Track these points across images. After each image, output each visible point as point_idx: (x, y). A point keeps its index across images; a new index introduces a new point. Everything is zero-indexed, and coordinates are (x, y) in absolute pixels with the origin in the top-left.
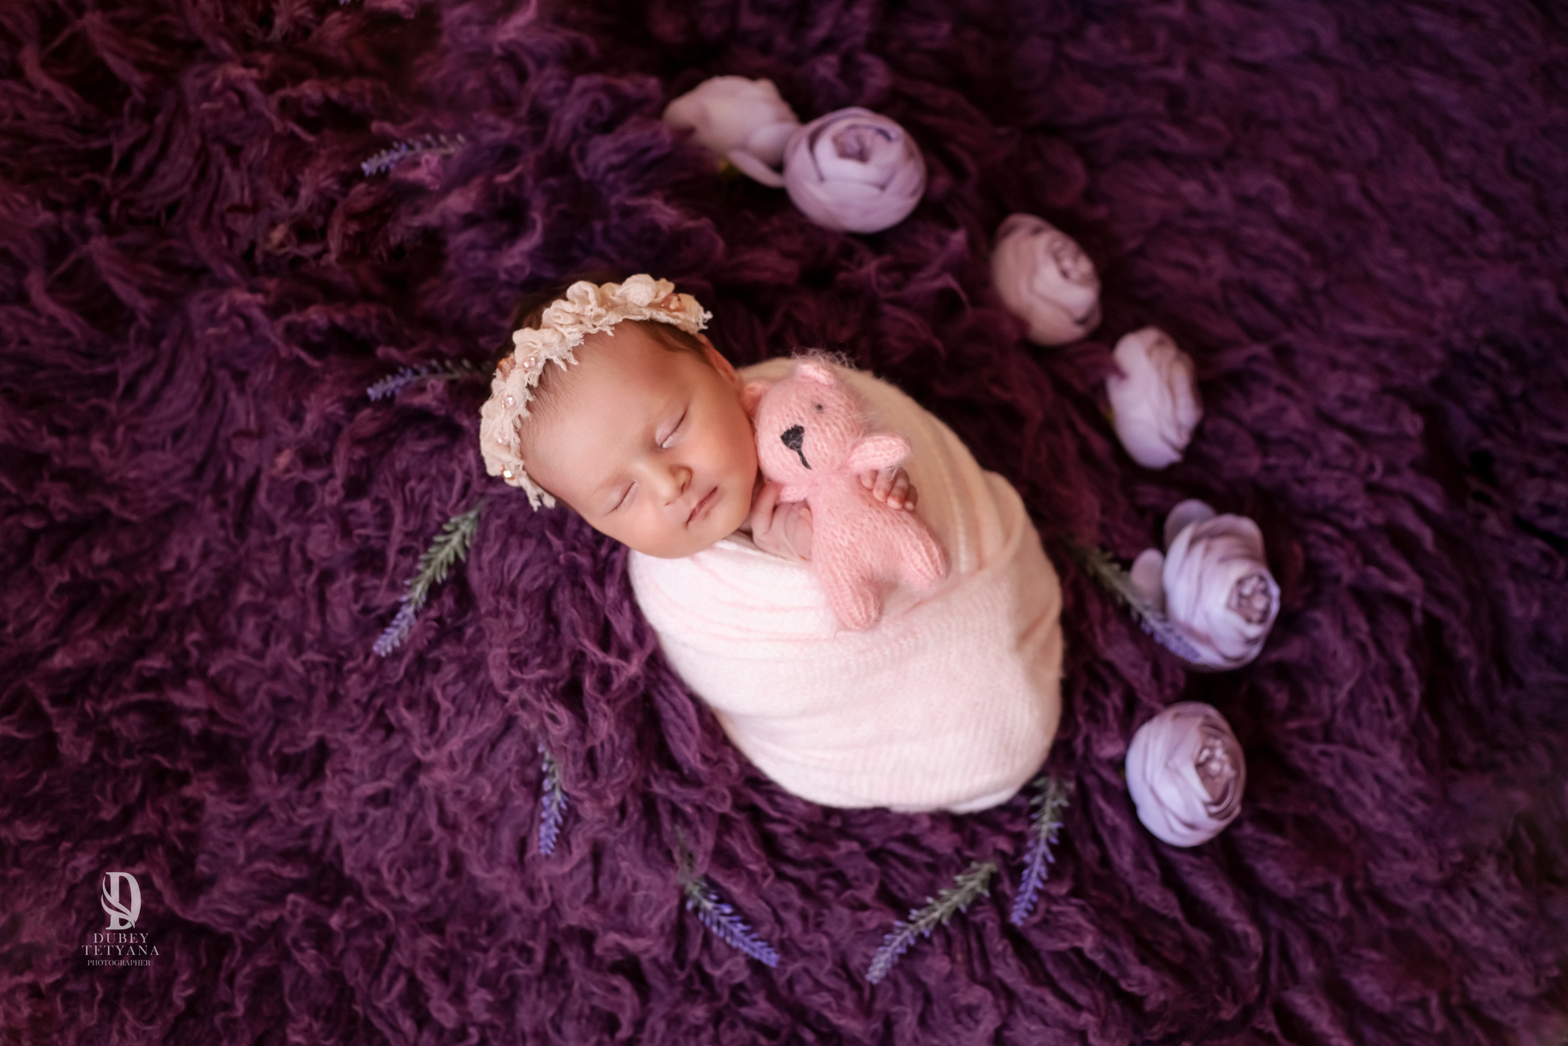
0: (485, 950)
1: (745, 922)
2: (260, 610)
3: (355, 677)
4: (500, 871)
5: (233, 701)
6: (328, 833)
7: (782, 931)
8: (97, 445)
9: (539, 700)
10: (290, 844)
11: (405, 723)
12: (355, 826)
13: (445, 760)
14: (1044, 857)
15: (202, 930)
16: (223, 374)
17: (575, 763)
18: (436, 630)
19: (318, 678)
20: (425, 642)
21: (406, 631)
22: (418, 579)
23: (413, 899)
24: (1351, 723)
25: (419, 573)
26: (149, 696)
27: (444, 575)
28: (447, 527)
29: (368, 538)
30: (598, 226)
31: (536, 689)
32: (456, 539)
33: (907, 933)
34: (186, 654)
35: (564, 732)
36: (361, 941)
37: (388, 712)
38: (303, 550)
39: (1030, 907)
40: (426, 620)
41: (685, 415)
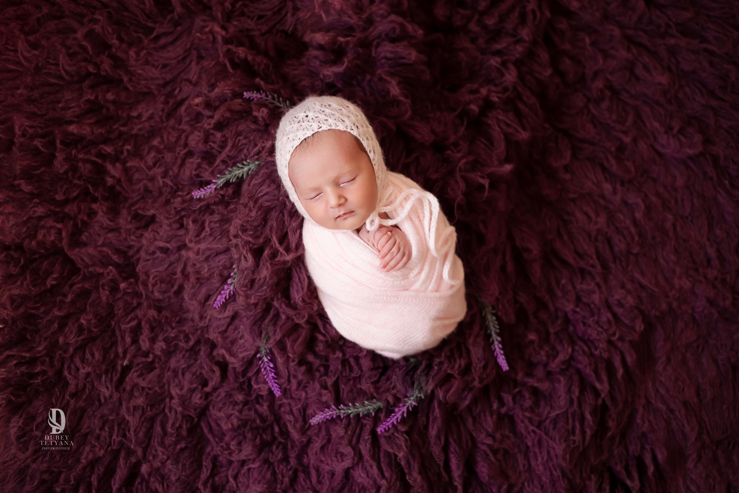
0: (173, 328)
1: (275, 374)
2: (159, 151)
3: (179, 199)
4: (194, 302)
5: (130, 180)
6: (138, 251)
7: (288, 385)
8: (132, 53)
9: (243, 248)
10: (121, 247)
11: (189, 227)
12: (150, 254)
13: (195, 250)
14: (403, 413)
15: (71, 261)
16: (194, 53)
17: (245, 279)
18: (220, 199)
19: (166, 190)
20: (213, 201)
21: (208, 194)
22: (223, 176)
23: (156, 294)
24: (551, 427)
25: (225, 174)
26: (99, 161)
27: (234, 180)
28: (244, 162)
29: (213, 148)
30: (368, 77)
31: (244, 243)
32: (246, 169)
33: (334, 412)
34: (122, 152)
35: (246, 266)
36: (128, 298)
37: (185, 219)
38: (187, 138)
39: (387, 429)
40: (218, 194)
41: (354, 179)
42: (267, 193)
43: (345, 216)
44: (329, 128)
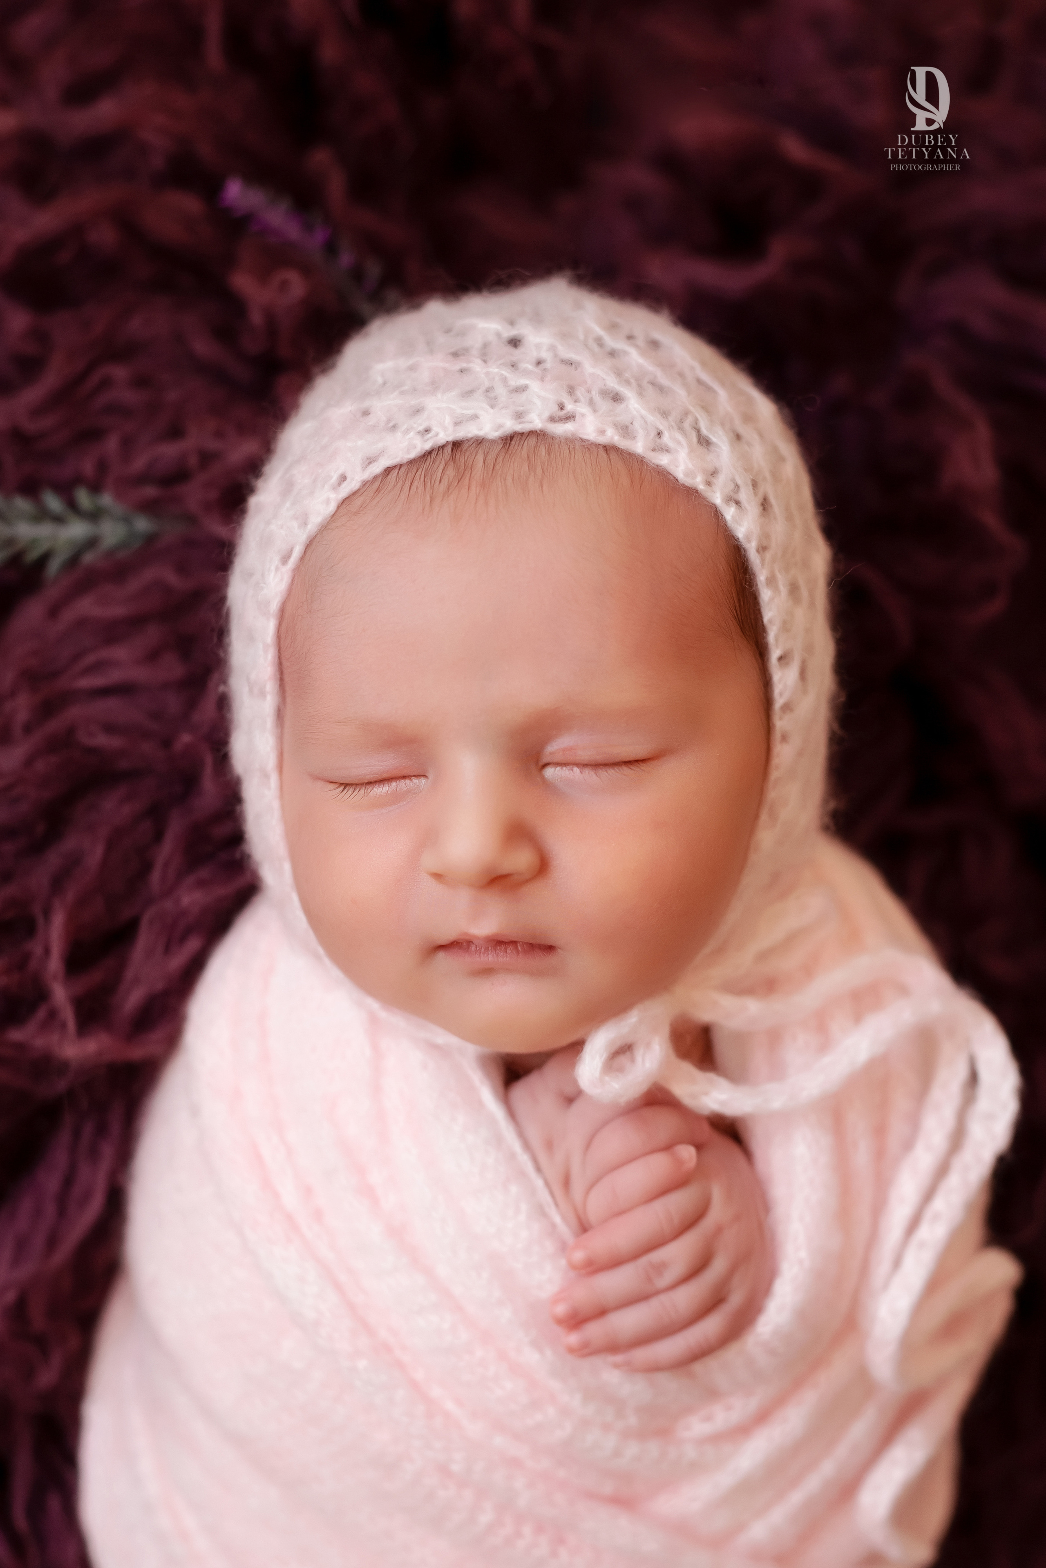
41: (643, 761)
42: (123, 690)
43: (490, 958)
44: (611, 436)
